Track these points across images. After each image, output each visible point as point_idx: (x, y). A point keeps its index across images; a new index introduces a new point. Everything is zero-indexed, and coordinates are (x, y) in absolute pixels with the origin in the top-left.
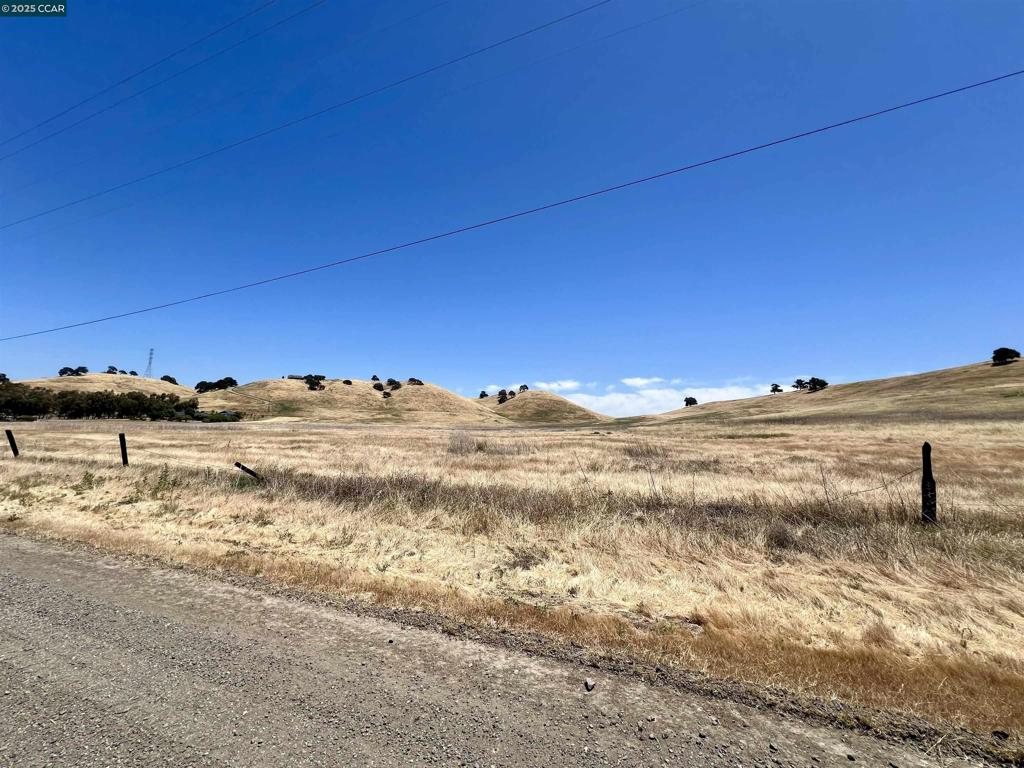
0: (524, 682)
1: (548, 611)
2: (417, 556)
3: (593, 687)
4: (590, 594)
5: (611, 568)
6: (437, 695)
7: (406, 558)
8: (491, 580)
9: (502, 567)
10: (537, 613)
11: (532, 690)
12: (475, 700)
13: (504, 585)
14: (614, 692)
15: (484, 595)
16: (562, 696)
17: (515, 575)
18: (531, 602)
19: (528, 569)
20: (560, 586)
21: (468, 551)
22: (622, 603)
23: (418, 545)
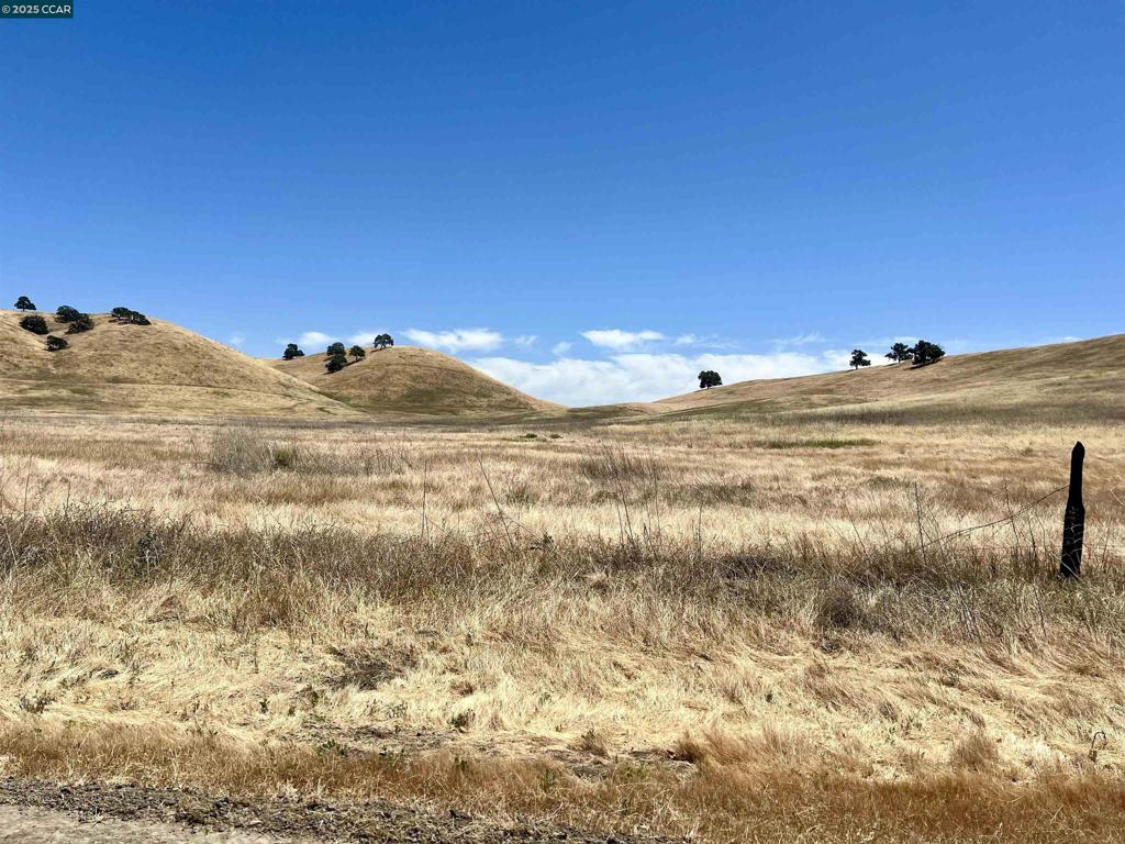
1: (408, 760)
2: (123, 677)
4: (495, 723)
5: (539, 675)
7: (95, 683)
8: (291, 712)
9: (316, 688)
10: (385, 766)
13: (321, 719)
15: (274, 743)
17: (342, 701)
18: (370, 746)
19: (373, 687)
20: (436, 714)
21: (244, 662)
22: (555, 735)
23: (126, 654)
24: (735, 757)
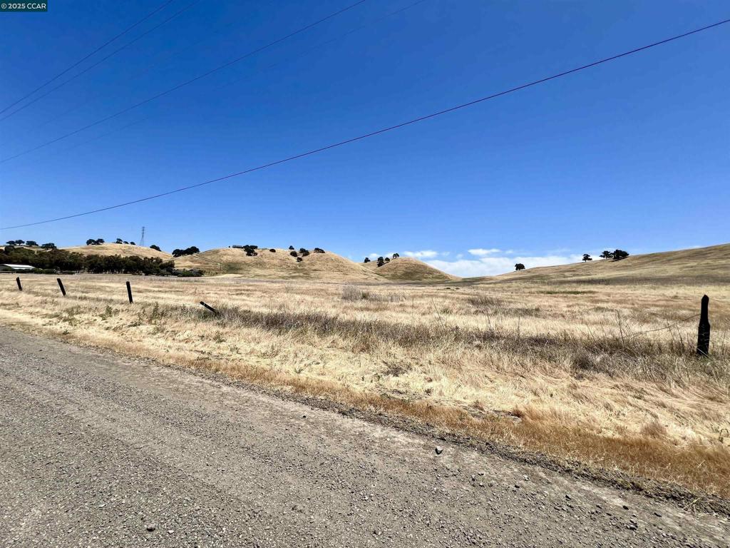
0: (393, 446)
1: (411, 403)
2: (321, 365)
3: (441, 452)
4: (441, 393)
5: (456, 377)
6: (335, 450)
7: (313, 366)
8: (372, 382)
9: (379, 374)
10: (404, 404)
11: (399, 451)
12: (360, 455)
13: (381, 385)
14: (456, 456)
15: (367, 391)
16: (419, 456)
17: (388, 379)
18: (400, 397)
19: (397, 376)
20: (419, 388)
21: (356, 363)
22: (463, 400)
23: (322, 357)
24: (537, 418)
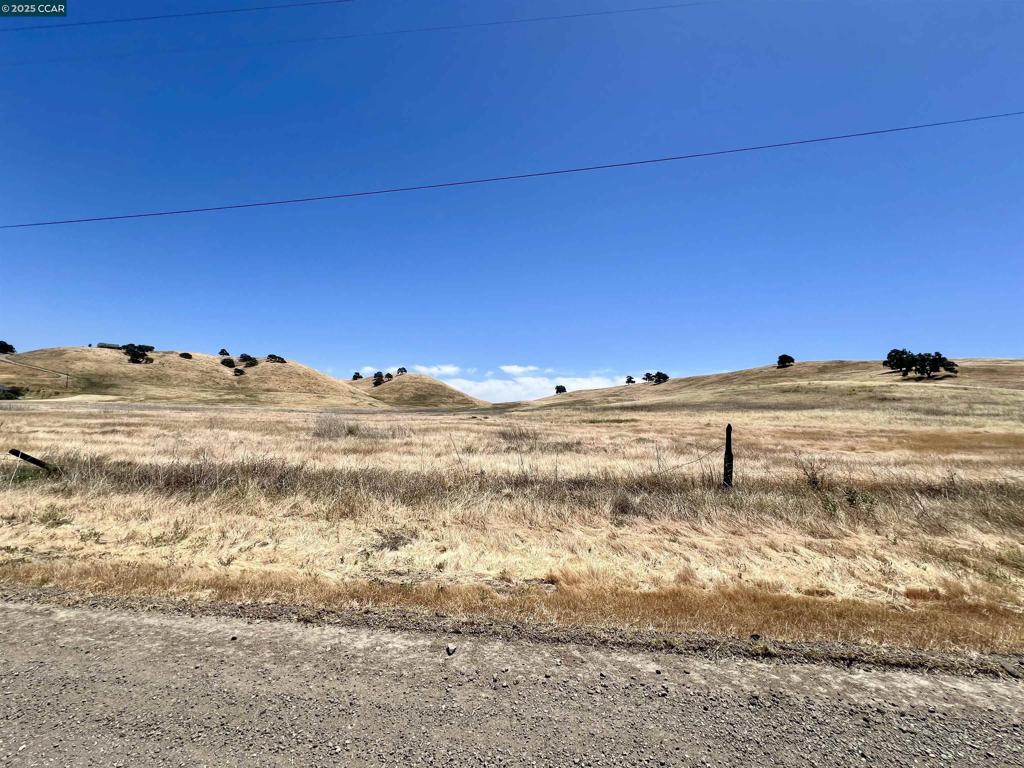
0: (384, 657)
1: (414, 587)
2: (271, 546)
3: (454, 651)
4: (457, 567)
5: (479, 541)
6: (289, 684)
7: (256, 549)
8: (356, 563)
9: (369, 550)
10: (403, 590)
11: (394, 664)
12: (332, 682)
13: (371, 566)
14: (474, 652)
15: (347, 579)
16: (423, 664)
17: (382, 557)
18: (397, 580)
19: (397, 549)
20: (428, 563)
21: (332, 537)
22: (486, 572)
23: (272, 534)
24: (574, 581)
